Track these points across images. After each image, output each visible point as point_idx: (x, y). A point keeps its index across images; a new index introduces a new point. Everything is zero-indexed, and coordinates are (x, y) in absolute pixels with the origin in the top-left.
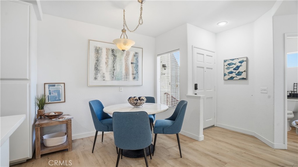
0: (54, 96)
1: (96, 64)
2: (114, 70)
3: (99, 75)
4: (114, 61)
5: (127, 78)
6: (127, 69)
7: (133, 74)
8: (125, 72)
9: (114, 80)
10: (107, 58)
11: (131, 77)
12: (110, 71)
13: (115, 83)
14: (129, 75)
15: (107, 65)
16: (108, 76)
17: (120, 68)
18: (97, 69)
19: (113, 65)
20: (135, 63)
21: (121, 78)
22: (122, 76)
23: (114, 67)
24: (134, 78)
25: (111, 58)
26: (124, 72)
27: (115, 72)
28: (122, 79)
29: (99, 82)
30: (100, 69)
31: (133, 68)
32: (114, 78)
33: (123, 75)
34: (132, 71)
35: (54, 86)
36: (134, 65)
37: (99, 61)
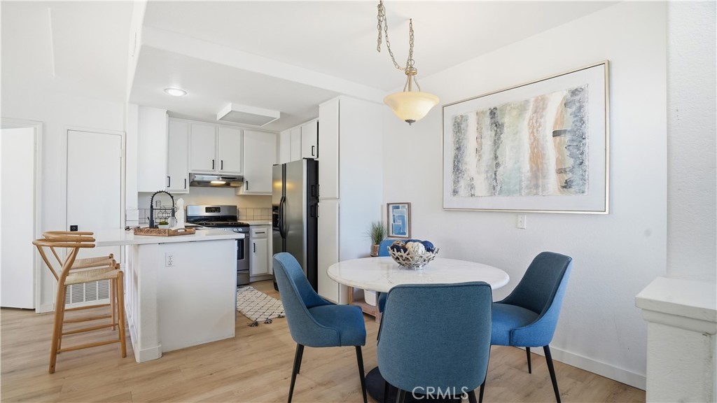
0: (398, 225)
1: (456, 156)
2: (498, 165)
3: (462, 183)
4: (497, 143)
5: (537, 186)
6: (537, 157)
7: (560, 171)
8: (531, 167)
9: (497, 194)
10: (480, 137)
11: (553, 181)
12: (487, 172)
13: (501, 202)
14: (544, 177)
15: (480, 156)
16: (481, 186)
17: (516, 155)
18: (458, 170)
19: (493, 153)
20: (569, 129)
21: (517, 187)
22: (521, 181)
23: (496, 158)
24: (567, 185)
25: (489, 134)
26: (526, 167)
27: (500, 170)
28: (521, 189)
29: (462, 201)
30: (464, 168)
31: (559, 151)
32: (498, 188)
33: (523, 178)
34: (557, 159)
35: (398, 208)
36: (566, 138)
37: (462, 149)
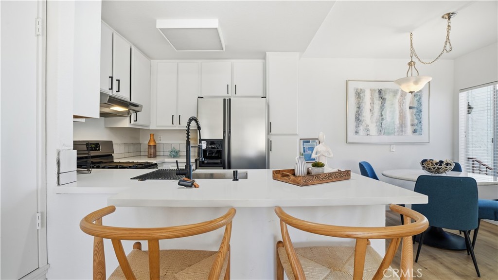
0: (308, 154)
1: (357, 112)
2: (383, 119)
3: (361, 128)
4: (382, 107)
5: (402, 131)
6: (402, 117)
7: (412, 125)
8: (400, 122)
9: (382, 134)
10: (372, 103)
11: (409, 129)
12: (377, 122)
13: (385, 138)
14: (405, 127)
15: (373, 113)
16: (373, 129)
17: (392, 115)
18: (358, 120)
19: (380, 112)
20: (416, 107)
21: (393, 131)
22: (395, 128)
23: (382, 115)
24: (415, 131)
25: (378, 103)
26: (397, 122)
27: (384, 122)
28: (395, 132)
29: (361, 137)
30: (364, 120)
31: (412, 116)
32: (383, 132)
33: (396, 127)
34: (411, 119)
35: (309, 142)
36: (415, 110)
37: (361, 108)
